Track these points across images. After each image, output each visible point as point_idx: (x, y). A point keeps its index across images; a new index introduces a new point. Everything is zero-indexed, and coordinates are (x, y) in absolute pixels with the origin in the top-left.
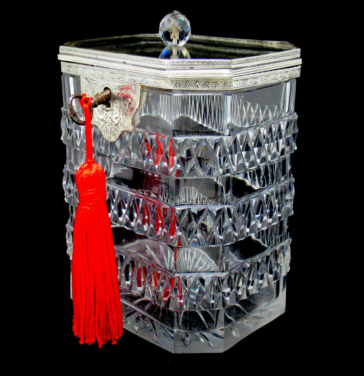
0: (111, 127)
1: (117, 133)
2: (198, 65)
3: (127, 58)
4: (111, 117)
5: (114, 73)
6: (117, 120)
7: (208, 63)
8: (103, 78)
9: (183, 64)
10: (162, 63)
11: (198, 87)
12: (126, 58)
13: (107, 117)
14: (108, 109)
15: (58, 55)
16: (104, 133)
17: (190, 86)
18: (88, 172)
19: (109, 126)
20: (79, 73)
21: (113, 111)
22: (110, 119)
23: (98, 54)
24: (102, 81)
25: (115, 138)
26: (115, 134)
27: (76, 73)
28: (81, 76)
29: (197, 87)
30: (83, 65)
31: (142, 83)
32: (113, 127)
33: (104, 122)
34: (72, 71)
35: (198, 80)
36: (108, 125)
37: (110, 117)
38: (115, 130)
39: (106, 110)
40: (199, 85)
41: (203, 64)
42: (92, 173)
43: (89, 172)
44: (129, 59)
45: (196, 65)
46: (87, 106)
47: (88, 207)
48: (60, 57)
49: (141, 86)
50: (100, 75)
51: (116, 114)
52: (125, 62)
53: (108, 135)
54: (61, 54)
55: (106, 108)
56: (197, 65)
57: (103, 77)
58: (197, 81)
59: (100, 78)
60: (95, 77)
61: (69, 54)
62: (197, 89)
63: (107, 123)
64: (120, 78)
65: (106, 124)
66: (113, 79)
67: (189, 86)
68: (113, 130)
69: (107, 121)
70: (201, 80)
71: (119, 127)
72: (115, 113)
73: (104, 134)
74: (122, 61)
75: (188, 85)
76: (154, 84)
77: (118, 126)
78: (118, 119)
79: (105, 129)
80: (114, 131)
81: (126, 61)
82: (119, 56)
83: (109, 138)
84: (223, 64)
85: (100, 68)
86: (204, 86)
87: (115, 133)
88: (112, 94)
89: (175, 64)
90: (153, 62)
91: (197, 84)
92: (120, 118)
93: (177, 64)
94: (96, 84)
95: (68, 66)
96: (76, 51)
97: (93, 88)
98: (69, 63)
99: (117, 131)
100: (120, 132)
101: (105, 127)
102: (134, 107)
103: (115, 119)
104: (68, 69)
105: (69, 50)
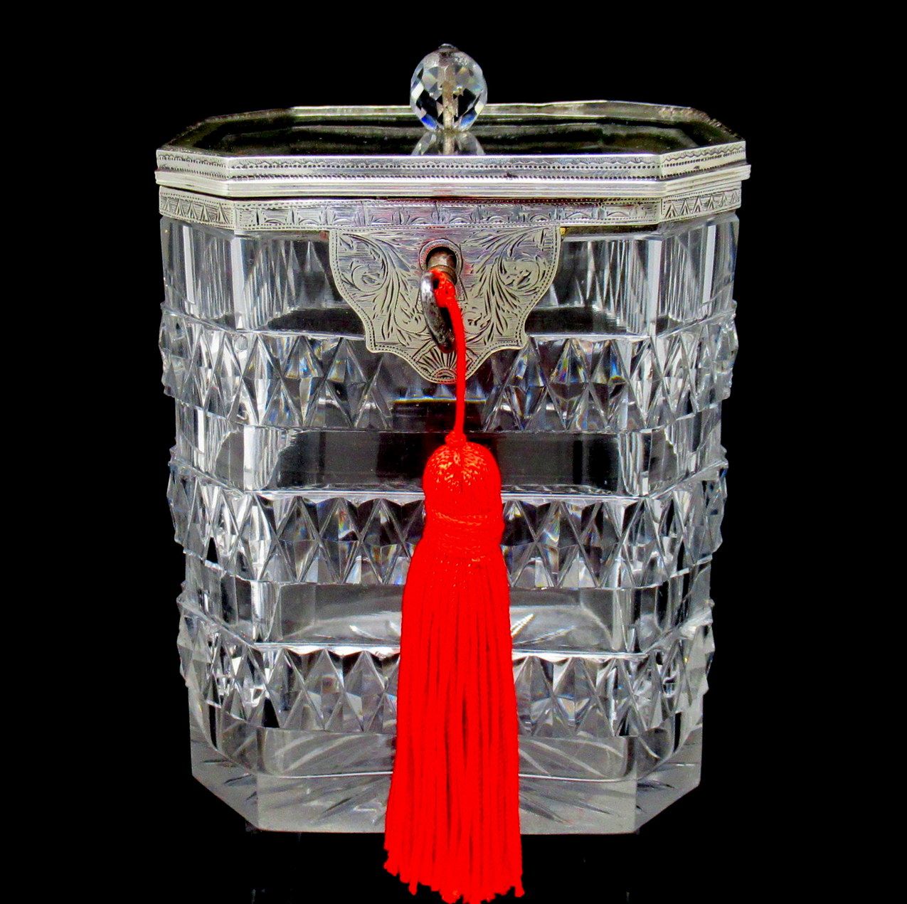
1: (475, 359)
2: (706, 159)
3: (519, 163)
5: (464, 208)
6: (476, 324)
8: (422, 225)
10: (642, 164)
12: (514, 164)
16: (422, 366)
20: (324, 222)
21: (465, 305)
25: (466, 372)
26: (467, 362)
27: (311, 223)
28: (330, 231)
29: (698, 209)
31: (569, 221)
33: (426, 338)
34: (290, 221)
35: (701, 194)
38: (467, 351)
40: (701, 204)
41: (712, 157)
44: (529, 164)
45: (702, 160)
49: (566, 227)
50: (412, 218)
51: (474, 310)
53: (440, 369)
56: (704, 160)
57: (425, 223)
59: (410, 226)
60: (389, 227)
64: (490, 217)
65: (431, 344)
66: (462, 222)
67: (687, 211)
70: (705, 193)
72: (471, 310)
74: (503, 171)
75: (686, 208)
76: (609, 217)
78: (479, 323)
79: (429, 355)
81: (513, 171)
83: (443, 377)
90: (613, 165)
91: (699, 202)
92: (487, 319)
95: (269, 209)
96: (307, 164)
97: (382, 256)
98: (273, 202)
99: (473, 353)
100: (484, 354)
101: (430, 350)
102: (539, 285)
103: (470, 324)
104: (268, 219)
105: (275, 164)
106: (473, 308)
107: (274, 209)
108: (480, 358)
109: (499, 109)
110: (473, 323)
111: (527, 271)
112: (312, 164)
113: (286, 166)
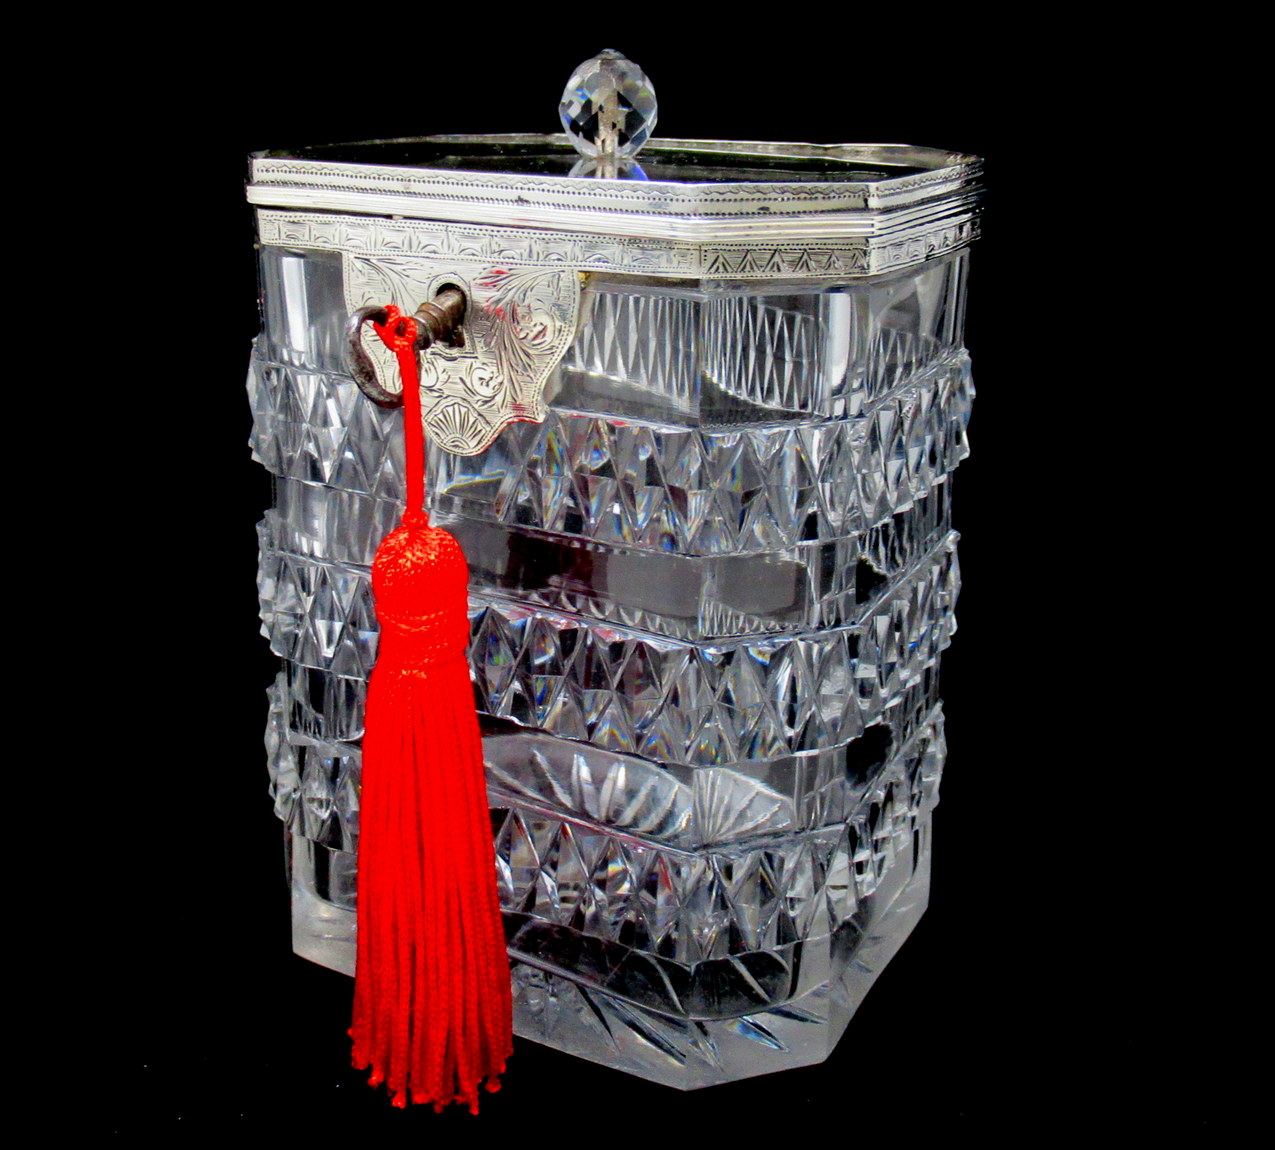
0: (463, 410)
1: (488, 429)
2: (783, 199)
3: (531, 186)
4: (464, 378)
5: (475, 238)
6: (488, 385)
7: (813, 194)
8: (432, 255)
9: (738, 197)
11: (779, 270)
12: (526, 187)
13: (450, 380)
14: (455, 352)
15: (248, 188)
16: (434, 429)
17: (755, 268)
18: (418, 559)
19: (456, 406)
20: (337, 241)
21: (476, 357)
22: (461, 386)
23: (412, 178)
24: (428, 263)
25: (479, 443)
26: (480, 431)
27: (325, 242)
28: (344, 253)
29: (775, 268)
30: (351, 217)
31: (587, 264)
32: (472, 410)
33: (437, 394)
34: (307, 237)
35: (780, 247)
36: (453, 405)
37: (461, 379)
38: (479, 418)
39: (444, 358)
40: (783, 261)
41: (796, 197)
42: (433, 561)
43: (422, 559)
44: (541, 187)
45: (776, 199)
46: (406, 343)
47: (420, 671)
48: (255, 195)
49: (585, 272)
50: (422, 245)
51: (485, 367)
52: (524, 197)
53: (453, 436)
54: (262, 183)
55: (447, 351)
56: (780, 199)
57: (435, 252)
58: (775, 251)
59: (420, 255)
60: (401, 253)
61: (296, 184)
62: (776, 275)
63: (449, 396)
64: (502, 251)
65: (444, 403)
66: (473, 255)
67: (752, 268)
68: (472, 420)
69: (447, 393)
70: (787, 247)
71: (495, 407)
72: (481, 366)
73: (437, 434)
74: (514, 194)
75: (751, 264)
76: (634, 263)
77: (491, 406)
78: (492, 384)
79: (441, 417)
80: (474, 423)
81: (525, 195)
82: (498, 181)
83: (456, 446)
84: (852, 195)
85: (422, 222)
86: (795, 264)
87: (478, 429)
88: (469, 303)
89: (715, 196)
91: (777, 258)
92: (500, 379)
93: (721, 197)
94: (407, 276)
95: (289, 222)
96: (323, 172)
97: (392, 288)
98: (292, 214)
99: (488, 422)
100: (499, 423)
101: (442, 412)
102: (556, 343)
103: (482, 384)
104: (289, 233)
105: (295, 170)
106: (484, 364)
107: (294, 222)
108: (494, 429)
109: (779, 149)
110: (484, 384)
111: (541, 324)
112: (328, 172)
113: (304, 172)
